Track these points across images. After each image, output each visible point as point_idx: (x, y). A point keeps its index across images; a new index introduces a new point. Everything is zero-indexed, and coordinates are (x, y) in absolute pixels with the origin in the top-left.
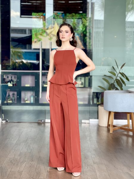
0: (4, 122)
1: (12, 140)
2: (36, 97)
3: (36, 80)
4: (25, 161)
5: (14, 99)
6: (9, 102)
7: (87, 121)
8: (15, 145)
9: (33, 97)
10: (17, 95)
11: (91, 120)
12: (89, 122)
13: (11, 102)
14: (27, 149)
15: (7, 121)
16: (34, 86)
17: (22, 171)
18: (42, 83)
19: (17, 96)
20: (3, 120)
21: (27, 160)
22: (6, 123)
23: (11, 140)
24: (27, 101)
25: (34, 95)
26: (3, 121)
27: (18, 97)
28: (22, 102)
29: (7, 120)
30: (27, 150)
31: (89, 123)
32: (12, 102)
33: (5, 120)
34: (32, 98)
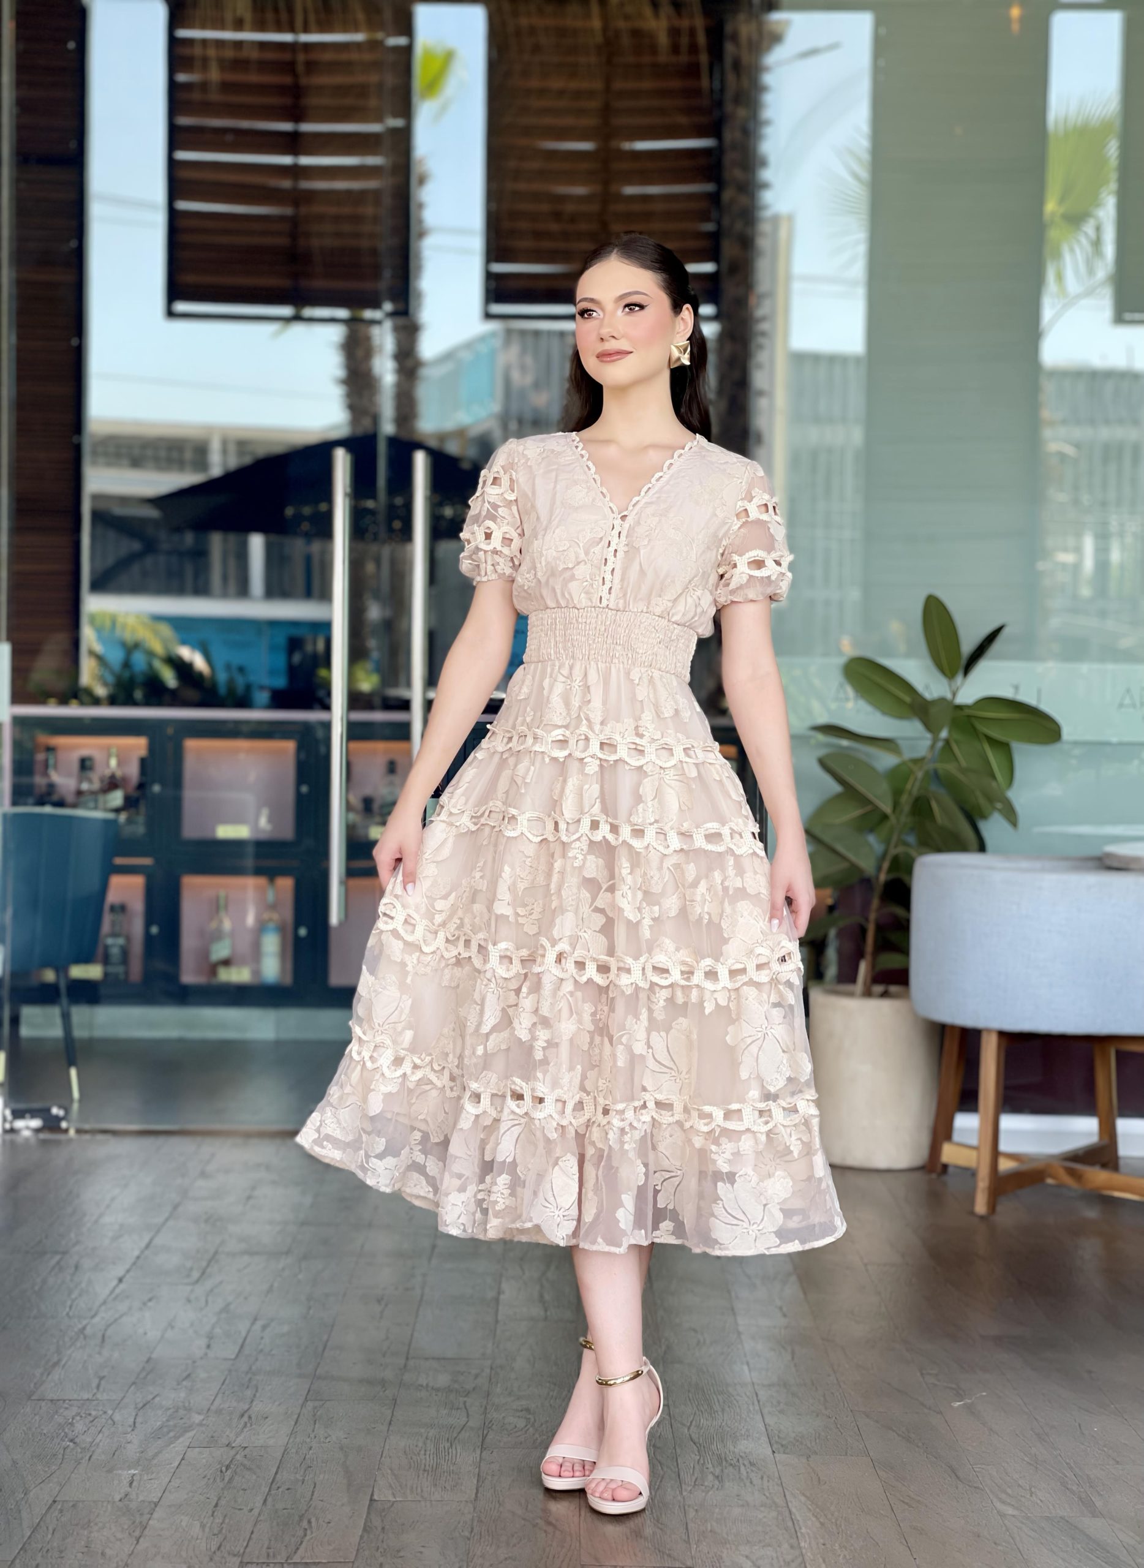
0: (28, 1125)
1: (87, 1263)
2: (303, 932)
3: (304, 789)
4: (187, 1429)
5: (125, 953)
6: (78, 972)
8: (104, 1303)
9: (281, 929)
10: (150, 918)
13: (93, 972)
14: (210, 1337)
16: (287, 832)
17: (156, 1504)
18: (349, 807)
19: (149, 922)
20: (18, 1114)
21: (197, 1418)
23: (77, 1267)
24: (226, 963)
25: (287, 913)
26: (20, 1124)
28: (189, 976)
29: (55, 1111)
30: (203, 1342)
32: (107, 973)
34: (271, 944)
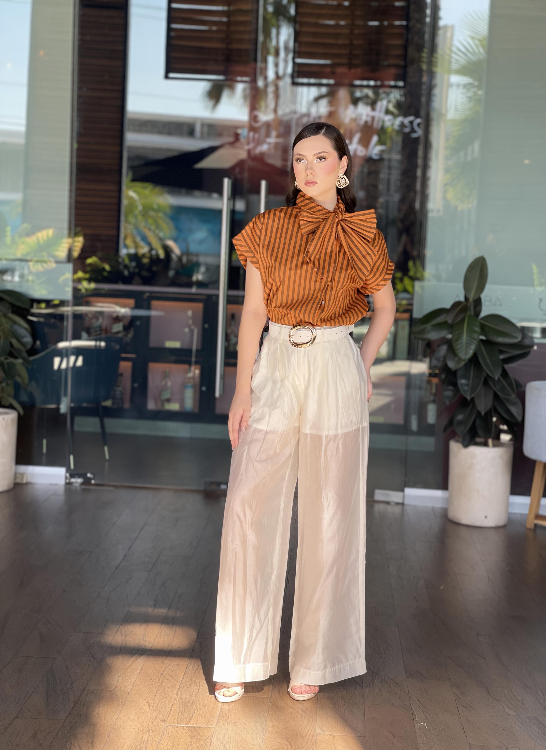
0: (77, 481)
1: (102, 557)
2: (204, 389)
3: (206, 326)
5: (123, 394)
7: (395, 496)
11: (409, 491)
12: (404, 497)
13: (108, 403)
15: (90, 479)
16: (196, 345)
19: (133, 381)
20: (72, 476)
22: (83, 487)
23: (97, 560)
25: (198, 380)
26: (73, 480)
27: (136, 385)
28: (151, 405)
29: (89, 475)
31: (403, 504)
32: (113, 403)
33: (79, 476)
34: (189, 393)
